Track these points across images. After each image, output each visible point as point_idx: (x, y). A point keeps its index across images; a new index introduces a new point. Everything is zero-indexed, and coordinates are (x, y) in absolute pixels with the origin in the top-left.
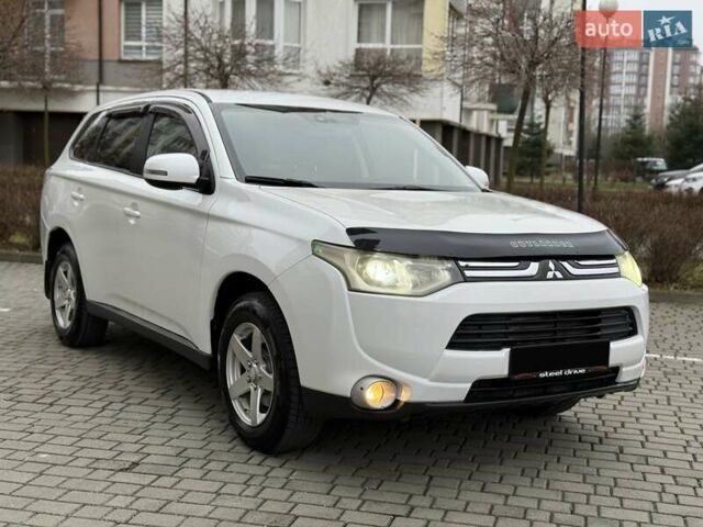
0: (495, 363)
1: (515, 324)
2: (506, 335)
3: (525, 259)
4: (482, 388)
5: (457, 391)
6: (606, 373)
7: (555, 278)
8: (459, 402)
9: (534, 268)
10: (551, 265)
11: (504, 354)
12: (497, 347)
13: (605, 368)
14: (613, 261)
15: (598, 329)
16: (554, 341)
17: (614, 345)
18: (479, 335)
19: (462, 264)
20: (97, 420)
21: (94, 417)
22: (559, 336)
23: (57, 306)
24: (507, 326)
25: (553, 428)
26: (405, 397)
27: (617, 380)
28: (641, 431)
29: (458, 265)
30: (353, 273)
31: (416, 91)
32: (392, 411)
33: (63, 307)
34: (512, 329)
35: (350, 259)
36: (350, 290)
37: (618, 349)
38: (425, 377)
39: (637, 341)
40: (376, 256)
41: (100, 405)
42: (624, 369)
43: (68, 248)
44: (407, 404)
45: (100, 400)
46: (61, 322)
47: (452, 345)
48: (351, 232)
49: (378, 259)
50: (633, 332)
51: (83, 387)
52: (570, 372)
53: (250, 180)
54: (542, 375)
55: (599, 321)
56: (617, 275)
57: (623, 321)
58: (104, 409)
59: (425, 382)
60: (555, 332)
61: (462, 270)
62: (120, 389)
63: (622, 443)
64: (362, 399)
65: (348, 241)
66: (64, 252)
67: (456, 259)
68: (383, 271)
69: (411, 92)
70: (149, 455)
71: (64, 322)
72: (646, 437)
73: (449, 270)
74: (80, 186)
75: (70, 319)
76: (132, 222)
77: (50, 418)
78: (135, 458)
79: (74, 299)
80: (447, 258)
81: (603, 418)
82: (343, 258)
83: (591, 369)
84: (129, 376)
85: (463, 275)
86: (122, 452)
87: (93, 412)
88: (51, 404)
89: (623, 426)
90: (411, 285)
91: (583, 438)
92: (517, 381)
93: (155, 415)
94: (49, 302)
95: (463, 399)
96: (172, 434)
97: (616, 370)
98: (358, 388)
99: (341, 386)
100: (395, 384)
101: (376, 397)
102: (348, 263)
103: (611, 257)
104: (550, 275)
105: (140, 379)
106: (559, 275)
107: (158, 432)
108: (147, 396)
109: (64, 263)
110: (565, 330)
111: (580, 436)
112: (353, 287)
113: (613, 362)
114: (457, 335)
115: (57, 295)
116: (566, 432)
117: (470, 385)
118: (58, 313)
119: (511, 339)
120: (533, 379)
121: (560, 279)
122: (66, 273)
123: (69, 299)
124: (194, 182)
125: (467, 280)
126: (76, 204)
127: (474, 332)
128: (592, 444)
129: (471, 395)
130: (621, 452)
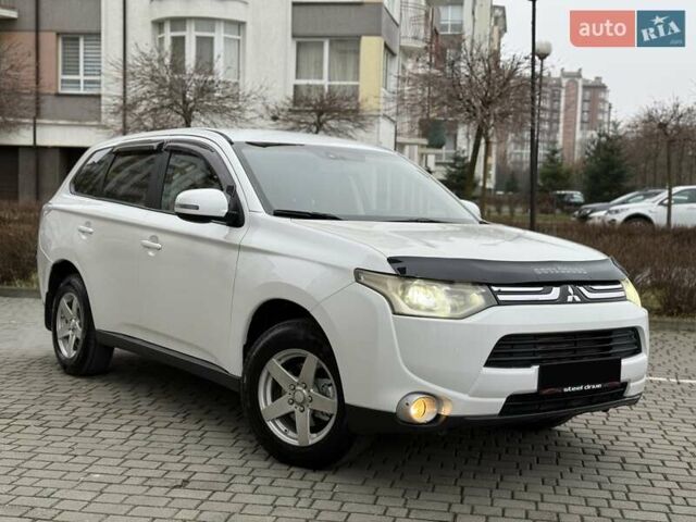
0: (526, 378)
1: (540, 344)
2: (534, 353)
3: (548, 284)
4: (516, 402)
5: (493, 405)
6: (616, 388)
7: (574, 302)
8: (495, 415)
9: (556, 292)
10: (570, 290)
11: (534, 371)
12: (527, 364)
13: (617, 383)
14: (620, 286)
15: (611, 348)
16: (573, 358)
17: (625, 362)
18: (511, 354)
19: (495, 289)
20: (132, 443)
21: (127, 440)
22: (579, 354)
23: (59, 336)
24: (535, 345)
25: (556, 443)
26: (446, 411)
27: (625, 395)
28: (635, 443)
29: (491, 290)
30: (397, 298)
31: (361, 127)
32: (433, 425)
33: (67, 337)
34: (540, 348)
35: (392, 285)
36: (394, 313)
37: (627, 366)
38: (464, 392)
39: (642, 358)
40: (416, 282)
41: (129, 429)
42: (631, 385)
43: (74, 280)
44: (447, 417)
45: (127, 424)
46: (65, 353)
47: (489, 364)
48: (391, 260)
49: (418, 285)
50: (637, 351)
51: (105, 413)
52: (589, 387)
53: (278, 214)
54: (566, 390)
55: (610, 340)
56: (623, 299)
57: (630, 340)
58: (134, 432)
59: (466, 397)
60: (575, 351)
61: (495, 294)
62: (142, 414)
63: (624, 455)
64: (407, 413)
65: (389, 269)
66: (69, 284)
67: (489, 285)
68: (424, 297)
69: (356, 127)
70: (195, 473)
71: (67, 352)
72: (642, 448)
73: (483, 294)
74: (88, 220)
75: (75, 348)
76: (151, 253)
77: (85, 442)
78: (185, 476)
79: (80, 330)
80: (481, 284)
81: (597, 432)
82: (385, 285)
83: (606, 385)
84: (144, 402)
85: (496, 299)
86: (169, 471)
87: (124, 436)
88: (82, 429)
89: (617, 439)
90: (449, 308)
91: (586, 450)
92: (546, 395)
93: (184, 437)
94: (50, 333)
95: (498, 412)
96: (208, 454)
97: (625, 385)
98: (404, 405)
99: (387, 402)
100: (436, 399)
101: (420, 412)
102: (390, 289)
103: (617, 282)
104: (570, 299)
105: (157, 405)
106: (577, 299)
107: (195, 453)
108: (171, 419)
109: (67, 295)
110: (584, 349)
111: (583, 449)
112: (397, 311)
113: (624, 377)
114: (493, 354)
115: (59, 326)
116: (569, 445)
117: (504, 400)
118: (60, 343)
119: (539, 357)
120: (558, 393)
121: (578, 303)
122: (70, 305)
123: (73, 330)
124: (223, 215)
125: (500, 303)
126: (84, 237)
127: (509, 351)
128: (596, 456)
129: (506, 409)
130: (625, 462)
